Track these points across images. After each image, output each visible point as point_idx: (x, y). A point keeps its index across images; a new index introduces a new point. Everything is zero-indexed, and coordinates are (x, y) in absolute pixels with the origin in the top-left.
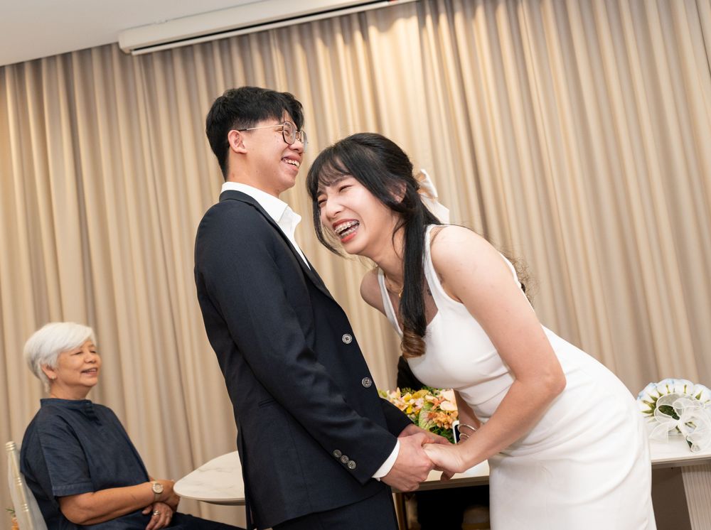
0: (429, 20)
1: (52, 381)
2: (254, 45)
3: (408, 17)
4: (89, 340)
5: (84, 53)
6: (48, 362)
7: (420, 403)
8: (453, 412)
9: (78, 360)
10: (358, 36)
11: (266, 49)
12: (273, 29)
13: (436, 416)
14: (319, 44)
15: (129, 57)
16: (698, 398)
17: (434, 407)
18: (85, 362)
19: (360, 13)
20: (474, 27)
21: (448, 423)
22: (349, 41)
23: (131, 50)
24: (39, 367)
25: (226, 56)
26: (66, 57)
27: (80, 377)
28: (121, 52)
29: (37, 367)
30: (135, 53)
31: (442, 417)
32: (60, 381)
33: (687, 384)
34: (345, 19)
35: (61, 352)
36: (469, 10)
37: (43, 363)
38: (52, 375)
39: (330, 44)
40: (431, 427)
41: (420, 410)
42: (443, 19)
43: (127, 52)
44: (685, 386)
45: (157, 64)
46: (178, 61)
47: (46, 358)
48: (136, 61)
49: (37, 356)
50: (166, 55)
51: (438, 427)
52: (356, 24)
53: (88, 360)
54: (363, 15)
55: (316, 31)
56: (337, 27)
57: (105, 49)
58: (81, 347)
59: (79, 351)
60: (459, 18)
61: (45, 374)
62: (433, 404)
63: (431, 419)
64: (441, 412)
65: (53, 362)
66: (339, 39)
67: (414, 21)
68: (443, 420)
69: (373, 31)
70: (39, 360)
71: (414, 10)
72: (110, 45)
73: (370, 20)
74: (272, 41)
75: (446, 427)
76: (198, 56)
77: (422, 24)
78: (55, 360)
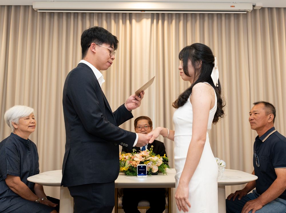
0: (155, 21)
1: (15, 129)
2: (88, 17)
3: (147, 18)
4: (32, 113)
5: (17, 7)
6: (15, 121)
7: (127, 157)
8: (138, 161)
9: (27, 122)
10: (128, 22)
11: (92, 20)
12: (96, 13)
13: (132, 162)
14: (113, 22)
15: (36, 12)
16: (221, 164)
17: (132, 159)
18: (30, 123)
19: (130, 14)
20: (171, 27)
21: (136, 165)
22: (124, 23)
23: (37, 10)
24: (11, 123)
25: (76, 20)
26: (9, 7)
27: (28, 128)
28: (33, 10)
29: (10, 123)
30: (38, 11)
31: (134, 163)
32: (19, 129)
33: (218, 159)
34: (124, 14)
35: (20, 118)
36: (170, 20)
37: (13, 121)
38: (16, 127)
39: (117, 23)
40: (130, 166)
41: (127, 159)
42: (160, 22)
43: (35, 10)
44: (217, 160)
45: (47, 17)
46: (56, 18)
47: (14, 120)
48: (39, 14)
49: (10, 118)
50: (51, 15)
51: (132, 166)
52: (128, 17)
53: (32, 122)
54: (131, 14)
55: (112, 17)
56: (121, 17)
57: (26, 7)
58: (29, 116)
59: (28, 118)
60: (166, 23)
61: (13, 126)
62: (131, 158)
63: (130, 163)
64: (134, 161)
65: (17, 121)
66: (121, 21)
67: (149, 21)
68: (134, 164)
69: (134, 21)
70: (11, 120)
71: (150, 17)
72: (29, 6)
73: (133, 17)
74: (95, 17)
75: (135, 166)
76: (64, 17)
77: (152, 22)
78: (18, 121)
